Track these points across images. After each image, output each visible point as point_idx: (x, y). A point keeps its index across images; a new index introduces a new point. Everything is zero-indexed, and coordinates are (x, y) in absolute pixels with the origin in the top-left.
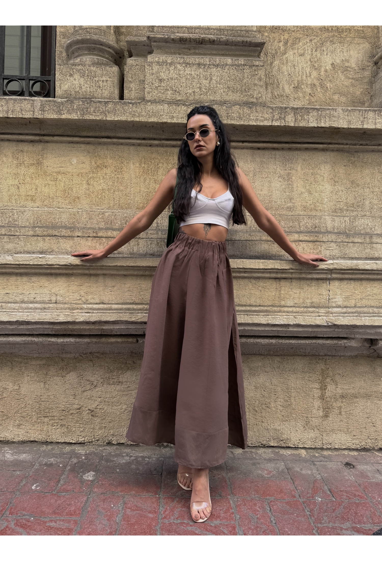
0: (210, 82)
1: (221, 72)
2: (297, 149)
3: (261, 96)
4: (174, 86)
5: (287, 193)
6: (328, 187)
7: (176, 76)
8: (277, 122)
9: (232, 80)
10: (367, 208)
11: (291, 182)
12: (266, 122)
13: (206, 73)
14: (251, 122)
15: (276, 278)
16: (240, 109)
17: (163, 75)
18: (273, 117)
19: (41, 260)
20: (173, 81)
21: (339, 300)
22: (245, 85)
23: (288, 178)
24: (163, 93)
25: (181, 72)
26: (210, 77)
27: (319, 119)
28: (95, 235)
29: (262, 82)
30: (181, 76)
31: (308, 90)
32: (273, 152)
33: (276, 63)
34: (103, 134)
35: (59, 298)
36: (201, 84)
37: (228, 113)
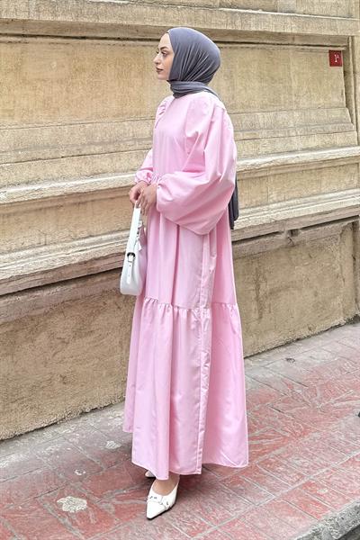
19: (36, 193)
28: (78, 153)
35: (49, 238)
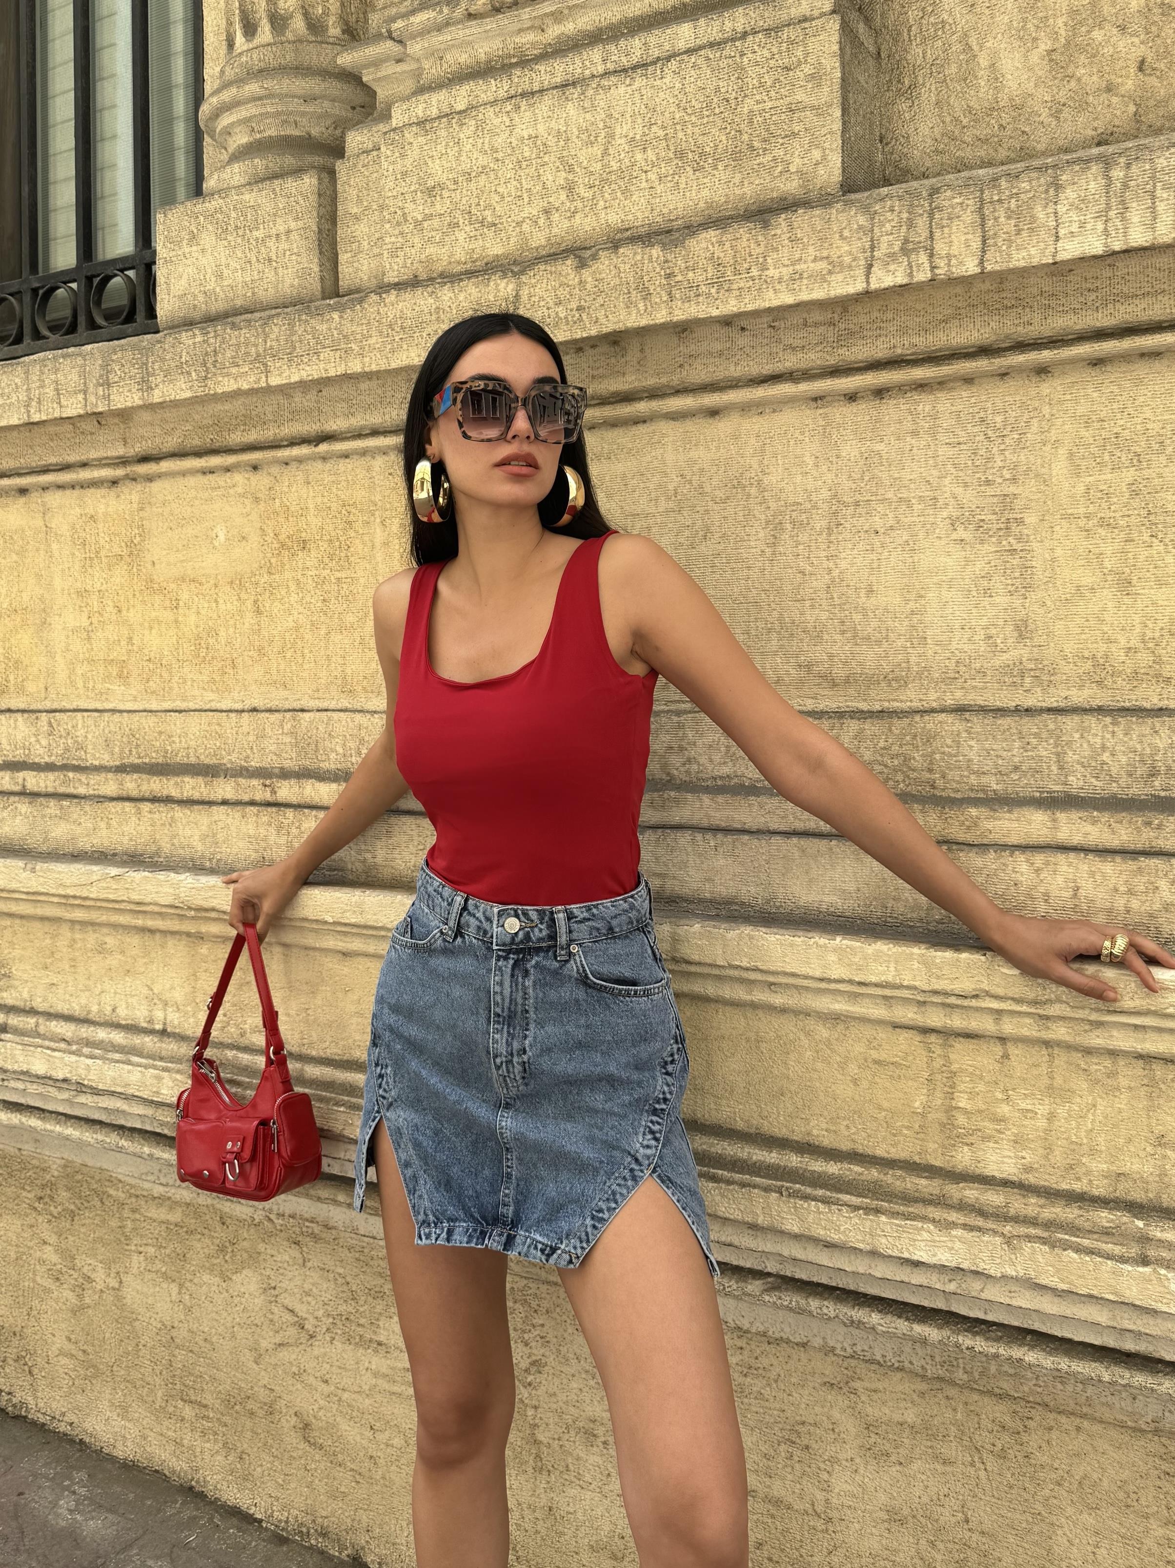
0: (605, 153)
1: (648, 93)
3: (824, 157)
4: (478, 204)
5: (998, 599)
7: (483, 160)
8: (892, 267)
9: (693, 118)
11: (1019, 540)
12: (840, 277)
13: (588, 116)
14: (771, 293)
16: (721, 243)
17: (438, 170)
18: (872, 248)
20: (473, 186)
22: (751, 122)
23: (1004, 521)
24: (442, 243)
25: (499, 141)
26: (606, 127)
29: (826, 89)
30: (500, 155)
36: (571, 170)
37: (669, 276)
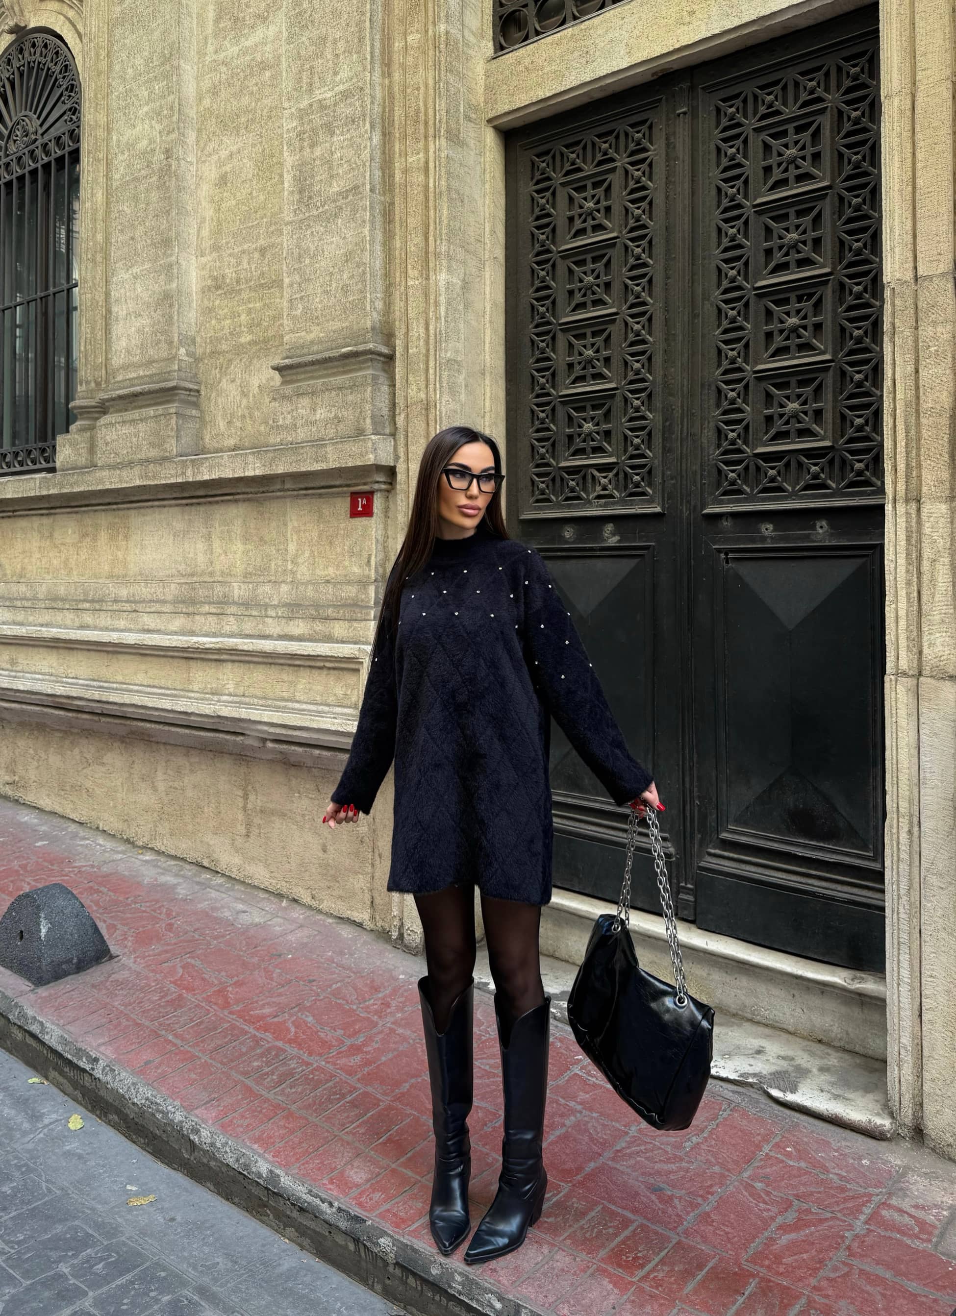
0: (138, 440)
1: (145, 427)
2: (217, 502)
3: (173, 449)
6: (239, 547)
9: (152, 435)
10: (273, 572)
13: (135, 430)
15: (186, 658)
17: (108, 438)
21: (231, 687)
23: (208, 538)
25: (119, 433)
26: (138, 433)
27: (210, 471)
29: (173, 432)
30: (119, 437)
31: (239, 424)
32: (198, 508)
33: (214, 395)
34: (84, 502)
36: (132, 443)
